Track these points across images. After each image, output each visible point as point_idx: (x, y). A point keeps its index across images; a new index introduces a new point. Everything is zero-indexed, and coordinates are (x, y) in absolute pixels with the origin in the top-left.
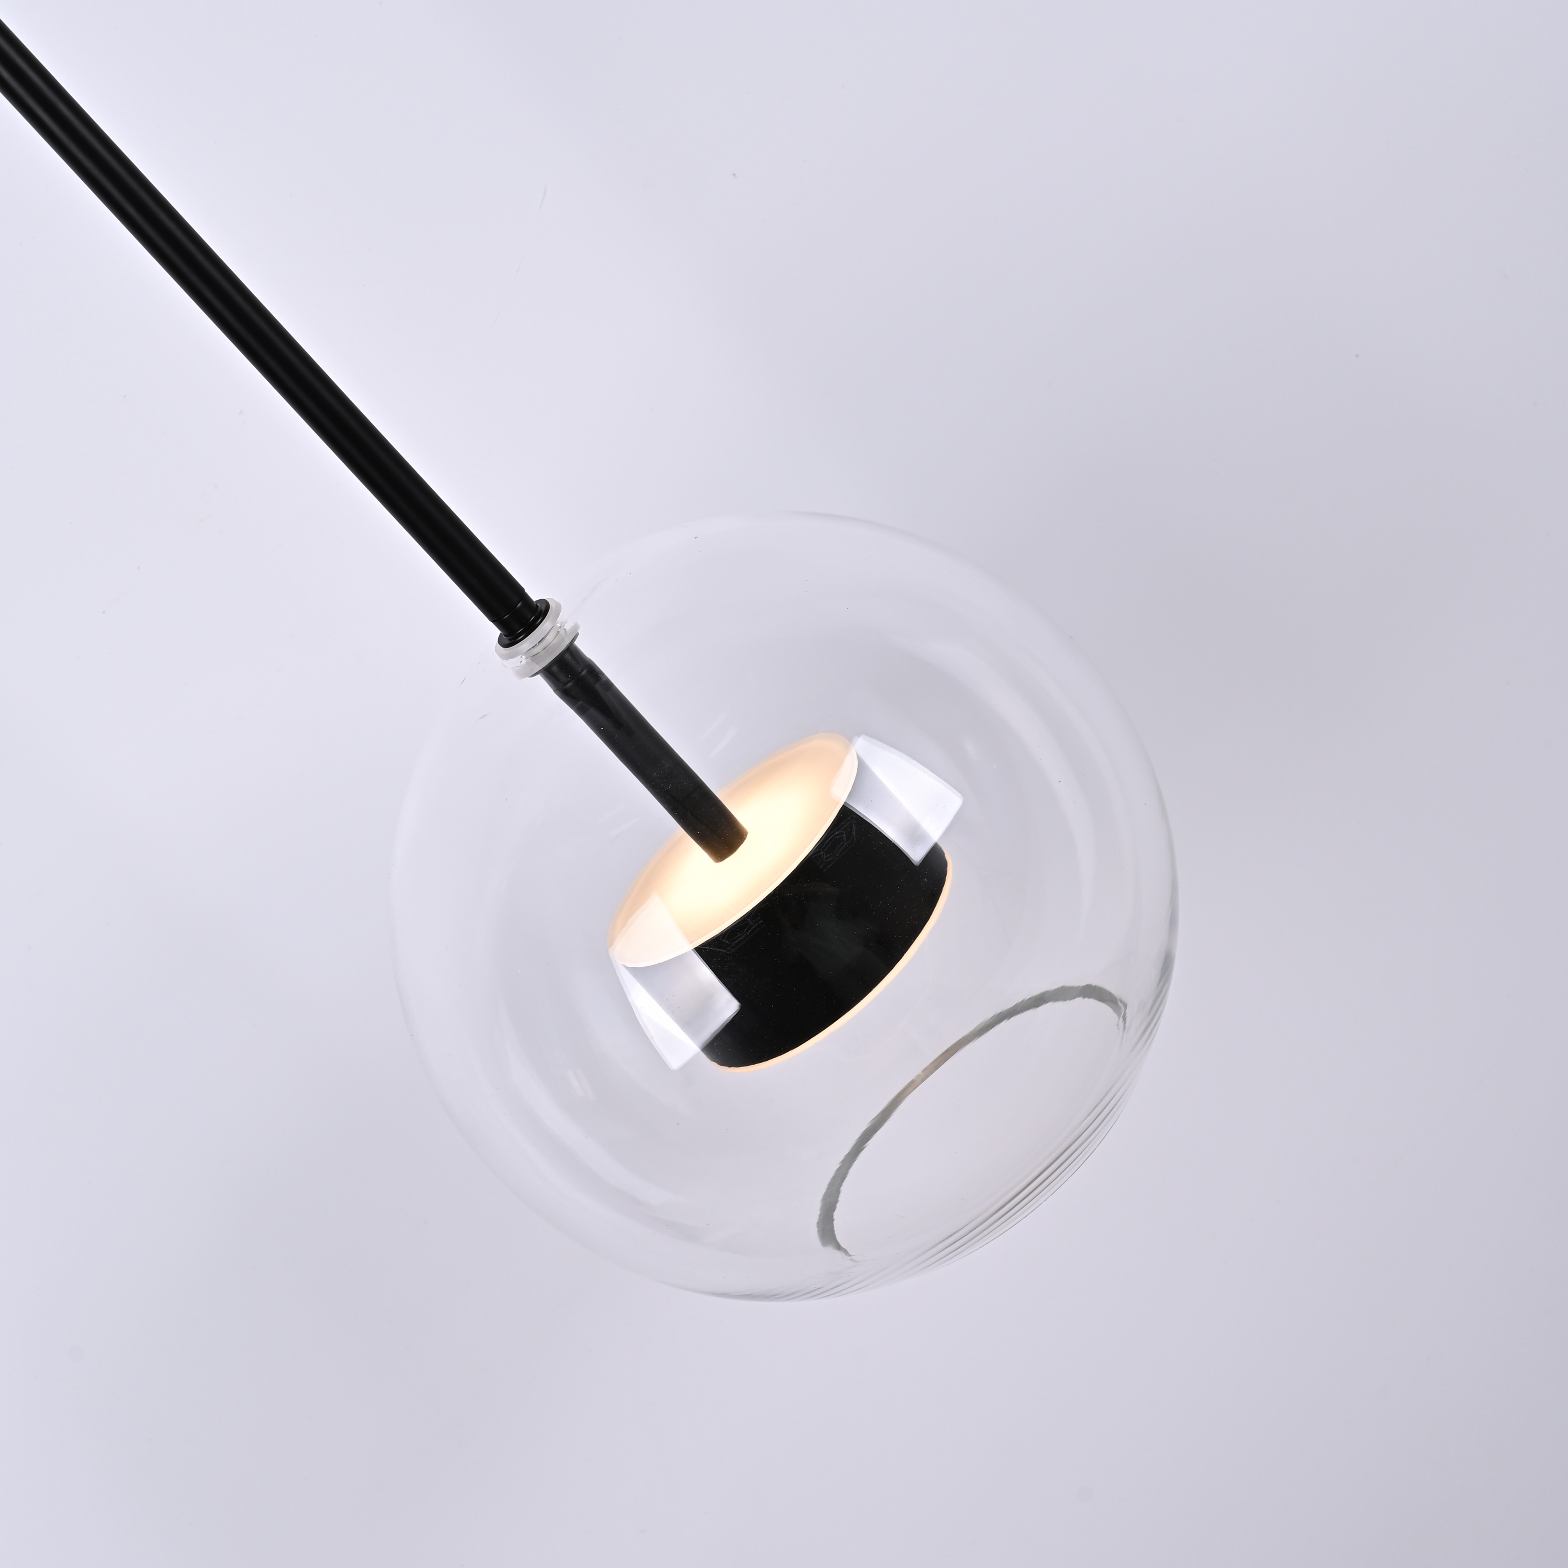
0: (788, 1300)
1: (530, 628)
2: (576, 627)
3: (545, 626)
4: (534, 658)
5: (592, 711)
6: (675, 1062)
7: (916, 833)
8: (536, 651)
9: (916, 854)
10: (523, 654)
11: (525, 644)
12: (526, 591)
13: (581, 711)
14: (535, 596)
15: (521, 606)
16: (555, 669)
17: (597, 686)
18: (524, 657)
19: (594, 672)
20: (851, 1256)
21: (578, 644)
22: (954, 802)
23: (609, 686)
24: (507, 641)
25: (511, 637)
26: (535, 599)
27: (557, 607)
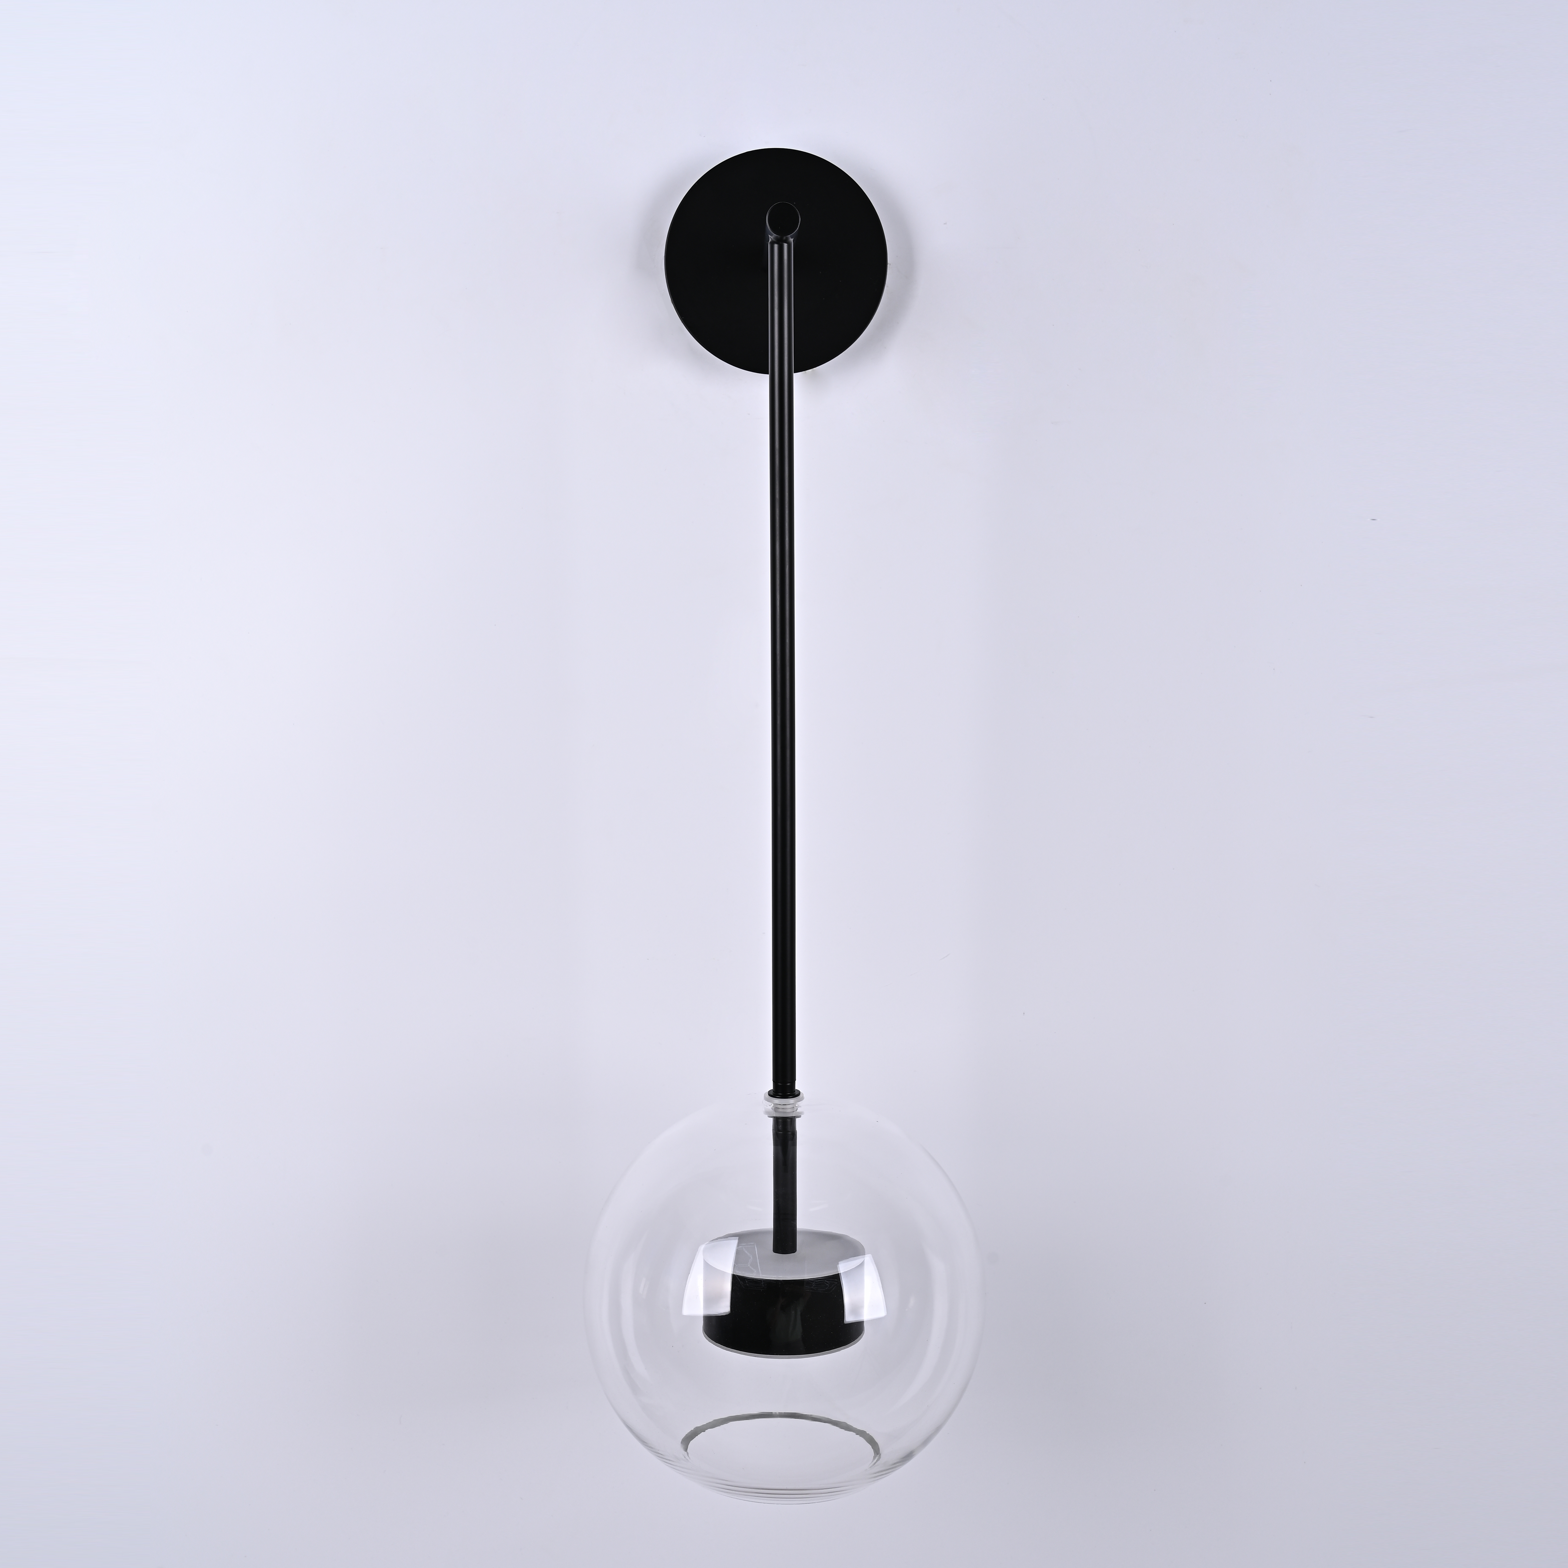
0: (648, 1449)
1: (785, 1096)
2: (802, 1113)
3: (791, 1101)
4: (776, 1109)
5: (780, 1148)
6: (686, 1312)
7: (857, 1309)
8: (779, 1106)
9: (849, 1318)
10: (774, 1104)
11: (777, 1101)
12: (796, 1081)
14: (798, 1086)
15: (788, 1084)
16: (780, 1120)
17: (790, 1142)
18: (773, 1105)
19: (794, 1134)
20: (688, 1457)
21: (797, 1119)
22: (882, 1313)
24: (772, 1094)
25: (774, 1094)
26: (797, 1088)
27: (802, 1099)
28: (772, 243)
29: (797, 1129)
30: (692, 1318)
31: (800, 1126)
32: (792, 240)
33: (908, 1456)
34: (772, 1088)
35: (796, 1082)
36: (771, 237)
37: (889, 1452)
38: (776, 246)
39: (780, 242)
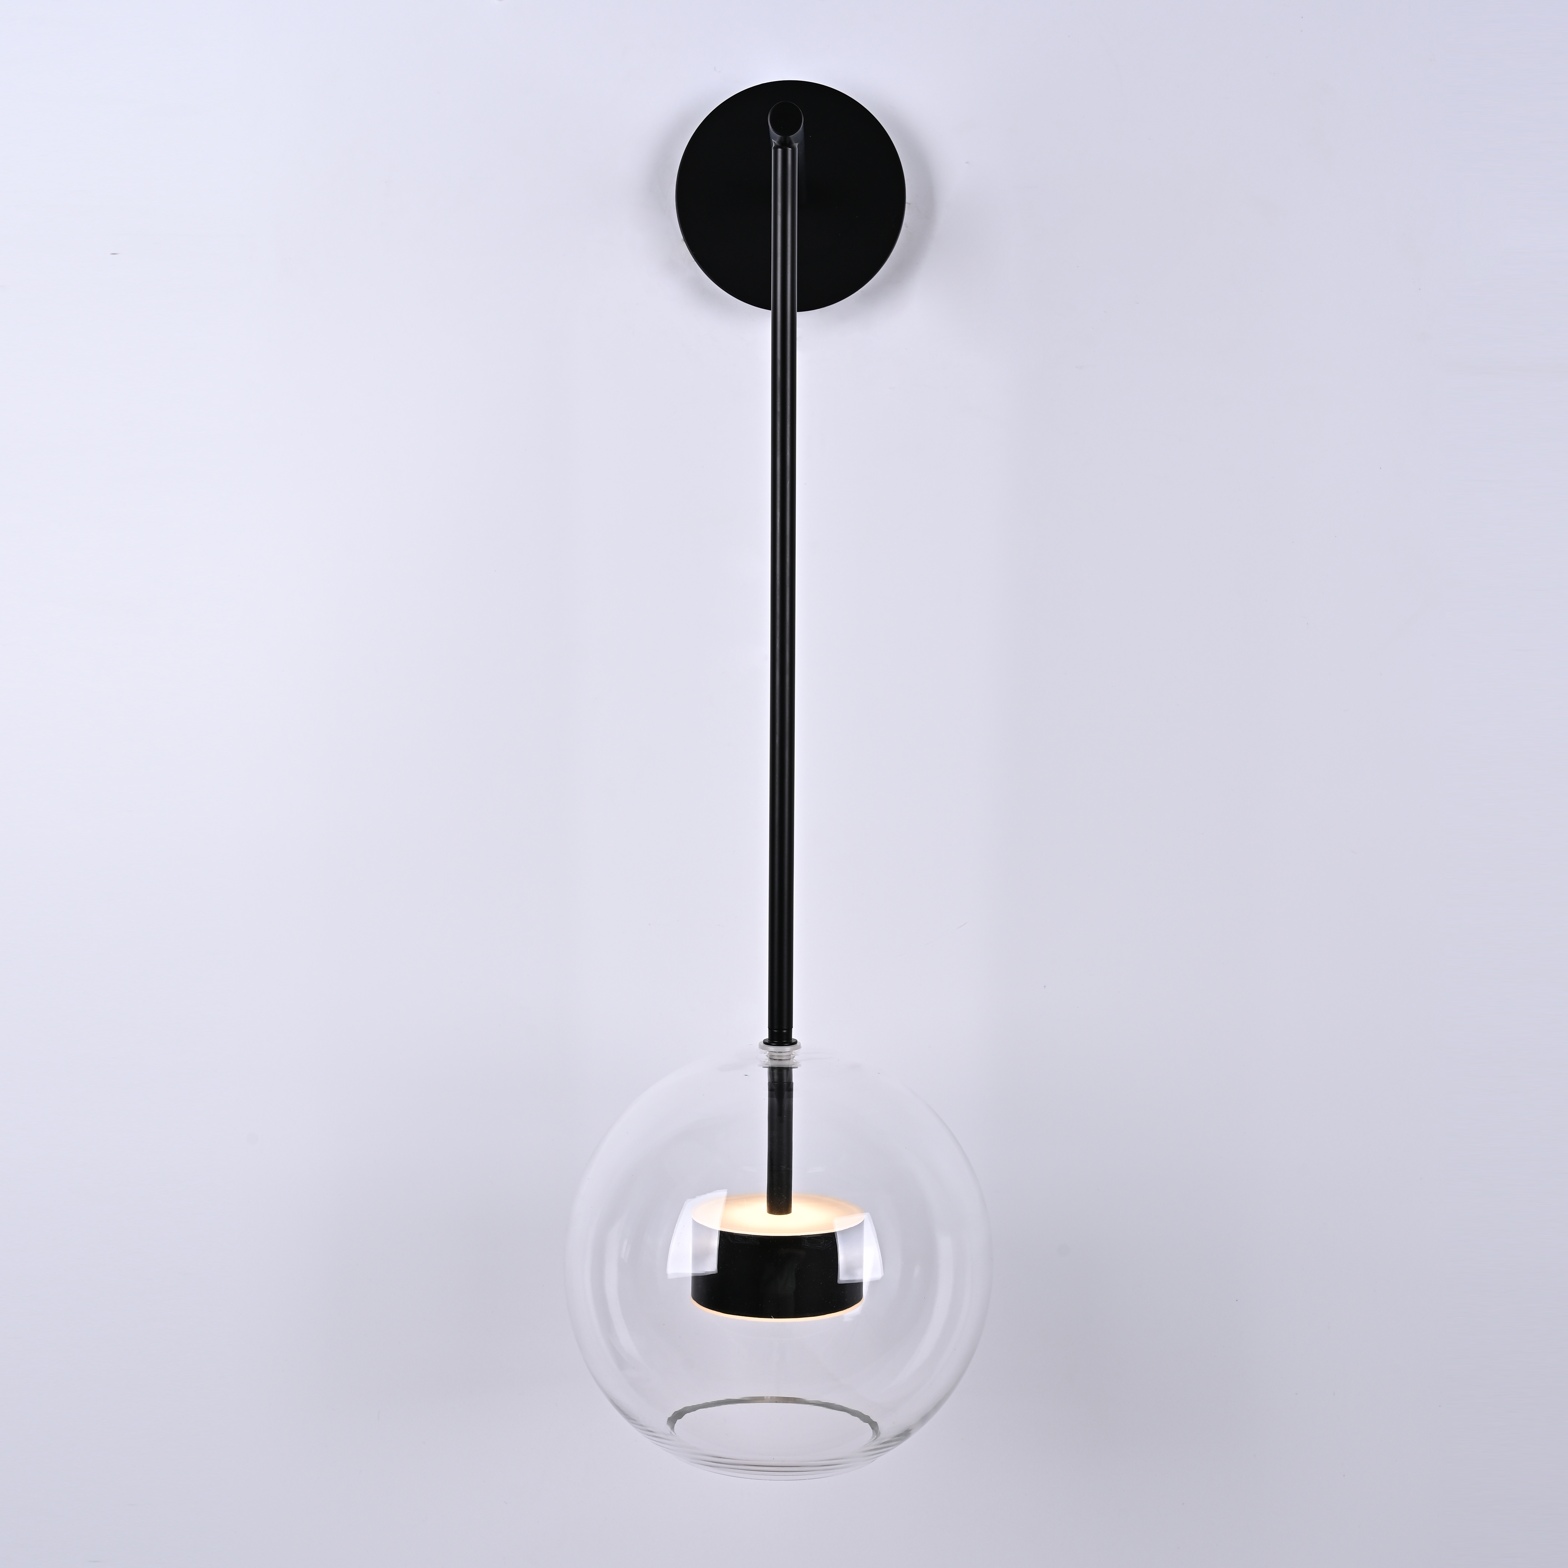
0: (632, 1423)
1: (780, 1044)
2: (799, 1063)
3: (787, 1049)
4: (771, 1057)
5: (775, 1100)
6: (673, 1272)
8: (774, 1054)
9: (843, 1277)
11: (772, 1048)
12: (793, 1033)
13: (771, 1096)
14: (794, 1036)
15: (785, 1032)
16: (776, 1071)
17: (786, 1093)
18: (768, 1053)
19: (790, 1086)
20: (674, 1432)
22: (879, 1275)
23: (790, 1097)
24: (767, 1042)
25: (770, 1042)
26: (793, 1037)
27: (799, 1047)
28: (776, 148)
29: (793, 1081)
30: (680, 1280)
31: (798, 1079)
32: (796, 145)
33: (905, 1434)
34: (768, 1037)
35: (794, 1030)
36: (774, 142)
37: (887, 1428)
38: (780, 150)
39: (785, 144)
